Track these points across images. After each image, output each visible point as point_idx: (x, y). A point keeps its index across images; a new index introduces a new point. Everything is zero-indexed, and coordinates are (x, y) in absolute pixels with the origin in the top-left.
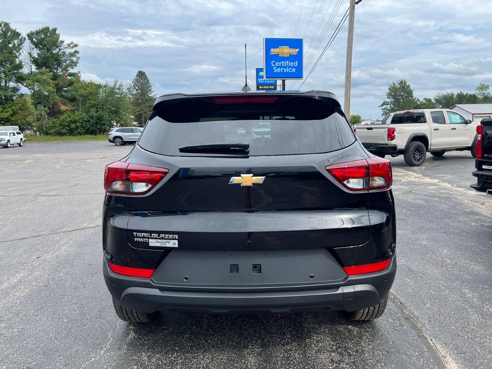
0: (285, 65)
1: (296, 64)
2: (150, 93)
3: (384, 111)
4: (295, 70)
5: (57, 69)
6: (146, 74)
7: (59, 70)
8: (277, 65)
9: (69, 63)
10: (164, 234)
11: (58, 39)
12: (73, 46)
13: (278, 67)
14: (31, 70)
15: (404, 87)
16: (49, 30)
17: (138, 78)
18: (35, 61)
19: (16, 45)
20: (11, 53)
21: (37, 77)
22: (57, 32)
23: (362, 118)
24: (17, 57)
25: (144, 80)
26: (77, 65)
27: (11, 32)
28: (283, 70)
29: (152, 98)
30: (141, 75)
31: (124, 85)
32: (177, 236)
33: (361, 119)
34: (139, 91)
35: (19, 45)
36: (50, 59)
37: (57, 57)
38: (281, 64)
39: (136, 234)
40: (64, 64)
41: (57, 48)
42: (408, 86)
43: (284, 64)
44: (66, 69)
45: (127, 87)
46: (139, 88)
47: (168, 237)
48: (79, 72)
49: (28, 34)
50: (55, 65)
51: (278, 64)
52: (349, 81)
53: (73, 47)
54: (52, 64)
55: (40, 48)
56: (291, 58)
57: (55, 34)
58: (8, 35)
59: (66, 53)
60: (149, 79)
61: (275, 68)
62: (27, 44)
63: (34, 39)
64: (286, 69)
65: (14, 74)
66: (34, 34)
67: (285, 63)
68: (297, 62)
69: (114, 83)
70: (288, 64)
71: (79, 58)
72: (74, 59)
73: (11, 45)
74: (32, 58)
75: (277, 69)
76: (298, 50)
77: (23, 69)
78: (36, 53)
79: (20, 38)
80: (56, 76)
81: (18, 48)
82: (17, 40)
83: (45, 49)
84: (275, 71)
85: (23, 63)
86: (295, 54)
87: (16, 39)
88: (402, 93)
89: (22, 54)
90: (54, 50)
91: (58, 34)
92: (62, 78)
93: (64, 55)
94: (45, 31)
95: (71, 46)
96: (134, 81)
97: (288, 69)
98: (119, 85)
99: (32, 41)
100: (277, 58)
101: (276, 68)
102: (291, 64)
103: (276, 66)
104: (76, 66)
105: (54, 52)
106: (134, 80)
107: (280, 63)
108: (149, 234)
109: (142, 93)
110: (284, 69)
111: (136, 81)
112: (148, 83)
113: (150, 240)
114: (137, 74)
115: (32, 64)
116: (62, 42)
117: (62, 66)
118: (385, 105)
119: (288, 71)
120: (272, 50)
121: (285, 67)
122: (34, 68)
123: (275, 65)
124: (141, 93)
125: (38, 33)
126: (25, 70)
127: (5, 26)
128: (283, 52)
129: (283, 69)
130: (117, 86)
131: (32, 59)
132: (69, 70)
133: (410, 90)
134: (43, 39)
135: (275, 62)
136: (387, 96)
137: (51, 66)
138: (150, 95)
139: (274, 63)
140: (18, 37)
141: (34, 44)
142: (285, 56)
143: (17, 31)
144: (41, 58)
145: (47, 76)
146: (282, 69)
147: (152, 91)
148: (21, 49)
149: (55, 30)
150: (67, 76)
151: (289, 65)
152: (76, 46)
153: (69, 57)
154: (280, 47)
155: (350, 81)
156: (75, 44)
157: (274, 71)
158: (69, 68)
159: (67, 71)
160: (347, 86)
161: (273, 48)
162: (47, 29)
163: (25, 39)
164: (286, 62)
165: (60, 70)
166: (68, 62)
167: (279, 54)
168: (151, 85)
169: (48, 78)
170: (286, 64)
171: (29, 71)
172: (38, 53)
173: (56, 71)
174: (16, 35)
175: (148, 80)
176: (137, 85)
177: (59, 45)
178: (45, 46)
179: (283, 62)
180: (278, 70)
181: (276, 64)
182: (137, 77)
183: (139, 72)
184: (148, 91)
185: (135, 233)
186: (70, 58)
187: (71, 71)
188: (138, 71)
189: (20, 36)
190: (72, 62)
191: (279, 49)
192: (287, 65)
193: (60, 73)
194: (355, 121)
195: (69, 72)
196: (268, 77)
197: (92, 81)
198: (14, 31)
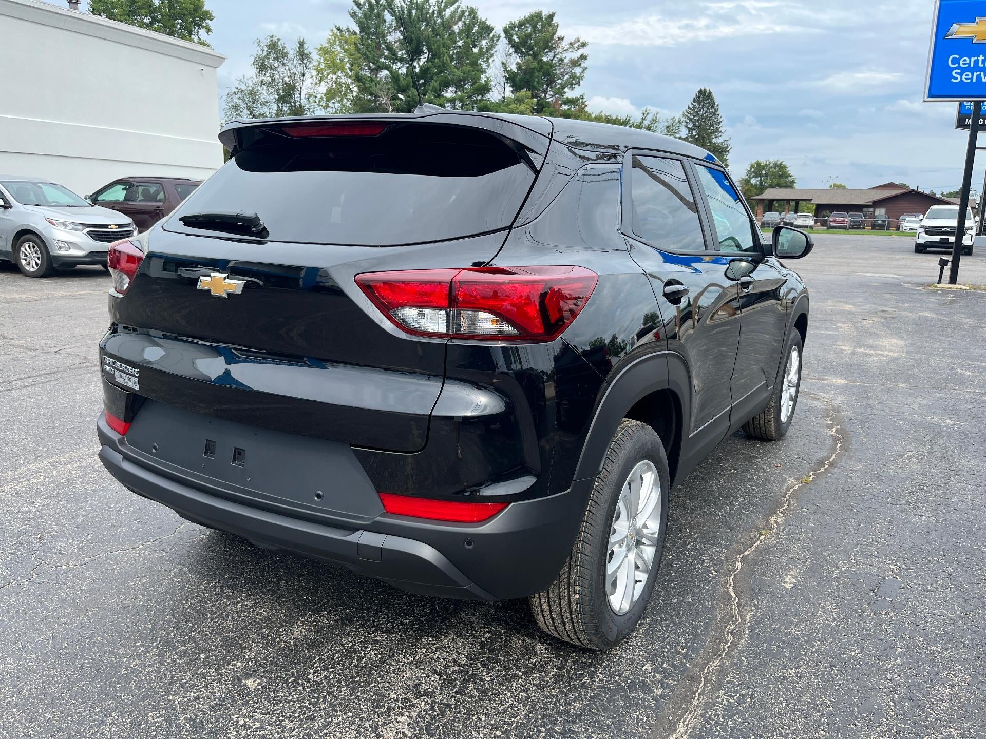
2: (716, 137)
5: (546, 92)
6: (714, 96)
7: (549, 93)
8: (964, 64)
9: (567, 79)
11: (554, 34)
12: (579, 46)
13: (963, 70)
14: (503, 95)
16: (541, 19)
17: (696, 104)
18: (512, 79)
19: (484, 50)
20: (474, 64)
21: (511, 107)
22: (555, 20)
24: (484, 72)
25: (708, 109)
26: (581, 82)
27: (478, 25)
28: (978, 77)
29: (718, 146)
30: (704, 97)
31: (661, 120)
34: (694, 132)
35: (489, 49)
36: (537, 74)
37: (548, 70)
38: (976, 62)
40: (559, 81)
41: (550, 51)
44: (560, 92)
45: (666, 124)
46: (695, 125)
48: (582, 97)
49: (506, 27)
50: (543, 84)
51: (968, 61)
53: (578, 48)
54: (538, 82)
55: (522, 53)
57: (550, 24)
58: (474, 31)
59: (565, 61)
60: (718, 105)
61: (956, 73)
62: (503, 45)
63: (515, 37)
65: (476, 102)
66: (515, 28)
69: (642, 116)
71: (586, 68)
72: (578, 71)
73: (475, 50)
74: (508, 72)
75: (961, 74)
77: (491, 93)
78: (514, 62)
79: (491, 35)
80: (542, 104)
81: (487, 54)
82: (486, 41)
83: (529, 55)
84: (956, 78)
85: (492, 83)
87: (485, 38)
89: (492, 65)
90: (546, 54)
91: (556, 24)
92: (551, 109)
93: (561, 64)
94: (535, 19)
95: (576, 45)
96: (687, 112)
98: (650, 119)
99: (511, 41)
100: (967, 47)
101: (959, 71)
103: (958, 67)
104: (579, 85)
105: (545, 59)
106: (687, 109)
107: (973, 59)
109: (699, 135)
111: (693, 111)
112: (715, 115)
114: (695, 96)
115: (506, 84)
116: (560, 39)
117: (556, 86)
120: (955, 27)
122: (508, 91)
123: (957, 65)
124: (697, 136)
125: (521, 24)
126: (494, 96)
127: (470, 15)
129: (978, 73)
130: (646, 123)
131: (506, 75)
132: (565, 93)
134: (529, 36)
135: (957, 57)
137: (537, 86)
138: (714, 141)
139: (955, 61)
140: (489, 35)
141: (513, 47)
143: (488, 23)
144: (521, 72)
145: (526, 104)
146: (975, 74)
147: (720, 132)
148: (492, 56)
149: (551, 17)
150: (561, 104)
152: (584, 45)
153: (570, 67)
154: (977, 20)
156: (582, 43)
157: (953, 80)
158: (566, 90)
159: (562, 95)
161: (958, 23)
162: (538, 15)
163: (499, 37)
165: (552, 93)
166: (566, 77)
167: (972, 38)
168: (721, 119)
169: (527, 108)
171: (500, 97)
172: (517, 64)
173: (543, 95)
174: (486, 29)
175: (715, 109)
176: (690, 119)
177: (554, 46)
178: (531, 50)
179: (981, 58)
180: (964, 77)
181: (961, 62)
182: (694, 103)
183: (700, 92)
184: (712, 133)
186: (571, 70)
187: (569, 94)
188: (699, 90)
189: (491, 32)
190: (573, 77)
191: (974, 24)
193: (549, 100)
195: (566, 96)
196: (936, 94)
197: (602, 112)
198: (484, 23)
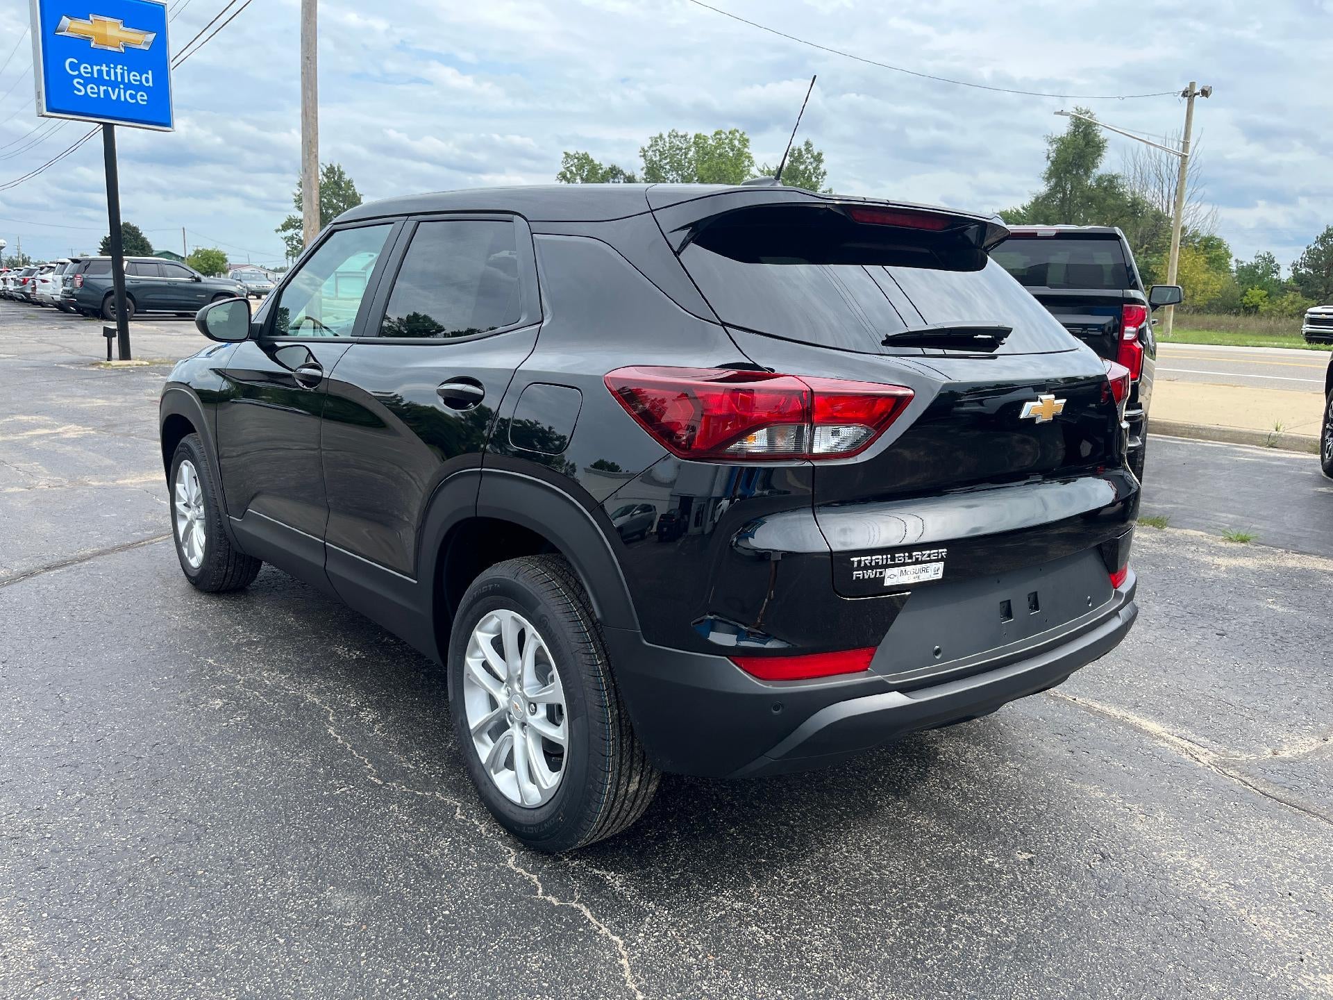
0: (113, 78)
1: (147, 79)
3: (290, 243)
4: (146, 98)
8: (85, 73)
10: (921, 551)
13: (87, 82)
15: (337, 184)
23: (231, 260)
28: (106, 92)
32: (945, 550)
33: (226, 261)
38: (100, 72)
39: (859, 562)
42: (349, 184)
43: (108, 73)
47: (929, 556)
51: (90, 70)
52: (313, 156)
56: (131, 57)
61: (79, 83)
64: (117, 90)
67: (112, 70)
68: (150, 72)
70: (122, 75)
75: (85, 86)
76: (151, 37)
84: (80, 91)
86: (142, 47)
88: (335, 201)
97: (122, 91)
100: (83, 49)
101: (82, 81)
102: (134, 77)
103: (80, 76)
107: (96, 68)
108: (889, 556)
110: (110, 89)
113: (889, 572)
118: (292, 229)
119: (123, 99)
120: (65, 21)
121: (114, 85)
123: (76, 73)
128: (105, 36)
129: (105, 88)
133: (354, 194)
135: (76, 61)
136: (295, 204)
139: (73, 67)
142: (109, 48)
146: (102, 88)
151: (126, 81)
154: (91, 17)
155: (316, 156)
157: (76, 92)
160: (308, 170)
164: (115, 68)
167: (88, 40)
170: (116, 73)
179: (104, 68)
180: (88, 90)
181: (82, 69)
185: (856, 559)
191: (89, 22)
192: (119, 80)
194: (210, 266)
196: (57, 108)
